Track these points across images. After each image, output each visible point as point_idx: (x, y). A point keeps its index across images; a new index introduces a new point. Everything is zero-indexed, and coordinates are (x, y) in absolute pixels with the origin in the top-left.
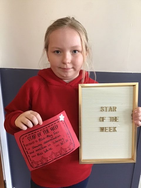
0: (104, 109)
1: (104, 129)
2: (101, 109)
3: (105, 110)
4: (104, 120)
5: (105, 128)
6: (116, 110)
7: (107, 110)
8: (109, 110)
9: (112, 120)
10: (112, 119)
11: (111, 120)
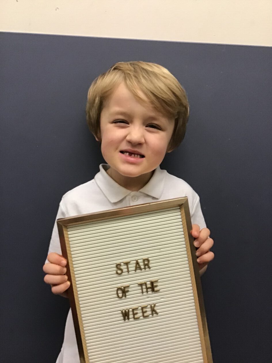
0: (122, 267)
1: (131, 313)
2: (115, 269)
3: (124, 270)
4: (127, 294)
5: (131, 310)
6: (150, 265)
7: (130, 269)
8: (134, 268)
9: (145, 290)
10: (144, 287)
11: (142, 289)
